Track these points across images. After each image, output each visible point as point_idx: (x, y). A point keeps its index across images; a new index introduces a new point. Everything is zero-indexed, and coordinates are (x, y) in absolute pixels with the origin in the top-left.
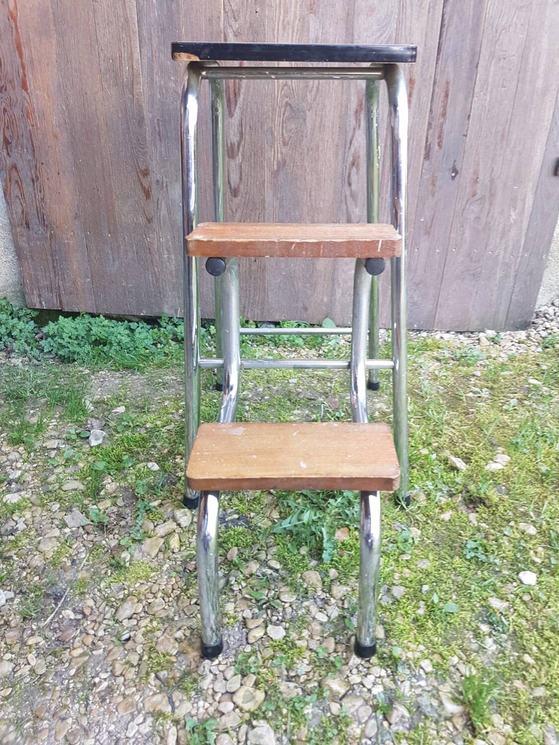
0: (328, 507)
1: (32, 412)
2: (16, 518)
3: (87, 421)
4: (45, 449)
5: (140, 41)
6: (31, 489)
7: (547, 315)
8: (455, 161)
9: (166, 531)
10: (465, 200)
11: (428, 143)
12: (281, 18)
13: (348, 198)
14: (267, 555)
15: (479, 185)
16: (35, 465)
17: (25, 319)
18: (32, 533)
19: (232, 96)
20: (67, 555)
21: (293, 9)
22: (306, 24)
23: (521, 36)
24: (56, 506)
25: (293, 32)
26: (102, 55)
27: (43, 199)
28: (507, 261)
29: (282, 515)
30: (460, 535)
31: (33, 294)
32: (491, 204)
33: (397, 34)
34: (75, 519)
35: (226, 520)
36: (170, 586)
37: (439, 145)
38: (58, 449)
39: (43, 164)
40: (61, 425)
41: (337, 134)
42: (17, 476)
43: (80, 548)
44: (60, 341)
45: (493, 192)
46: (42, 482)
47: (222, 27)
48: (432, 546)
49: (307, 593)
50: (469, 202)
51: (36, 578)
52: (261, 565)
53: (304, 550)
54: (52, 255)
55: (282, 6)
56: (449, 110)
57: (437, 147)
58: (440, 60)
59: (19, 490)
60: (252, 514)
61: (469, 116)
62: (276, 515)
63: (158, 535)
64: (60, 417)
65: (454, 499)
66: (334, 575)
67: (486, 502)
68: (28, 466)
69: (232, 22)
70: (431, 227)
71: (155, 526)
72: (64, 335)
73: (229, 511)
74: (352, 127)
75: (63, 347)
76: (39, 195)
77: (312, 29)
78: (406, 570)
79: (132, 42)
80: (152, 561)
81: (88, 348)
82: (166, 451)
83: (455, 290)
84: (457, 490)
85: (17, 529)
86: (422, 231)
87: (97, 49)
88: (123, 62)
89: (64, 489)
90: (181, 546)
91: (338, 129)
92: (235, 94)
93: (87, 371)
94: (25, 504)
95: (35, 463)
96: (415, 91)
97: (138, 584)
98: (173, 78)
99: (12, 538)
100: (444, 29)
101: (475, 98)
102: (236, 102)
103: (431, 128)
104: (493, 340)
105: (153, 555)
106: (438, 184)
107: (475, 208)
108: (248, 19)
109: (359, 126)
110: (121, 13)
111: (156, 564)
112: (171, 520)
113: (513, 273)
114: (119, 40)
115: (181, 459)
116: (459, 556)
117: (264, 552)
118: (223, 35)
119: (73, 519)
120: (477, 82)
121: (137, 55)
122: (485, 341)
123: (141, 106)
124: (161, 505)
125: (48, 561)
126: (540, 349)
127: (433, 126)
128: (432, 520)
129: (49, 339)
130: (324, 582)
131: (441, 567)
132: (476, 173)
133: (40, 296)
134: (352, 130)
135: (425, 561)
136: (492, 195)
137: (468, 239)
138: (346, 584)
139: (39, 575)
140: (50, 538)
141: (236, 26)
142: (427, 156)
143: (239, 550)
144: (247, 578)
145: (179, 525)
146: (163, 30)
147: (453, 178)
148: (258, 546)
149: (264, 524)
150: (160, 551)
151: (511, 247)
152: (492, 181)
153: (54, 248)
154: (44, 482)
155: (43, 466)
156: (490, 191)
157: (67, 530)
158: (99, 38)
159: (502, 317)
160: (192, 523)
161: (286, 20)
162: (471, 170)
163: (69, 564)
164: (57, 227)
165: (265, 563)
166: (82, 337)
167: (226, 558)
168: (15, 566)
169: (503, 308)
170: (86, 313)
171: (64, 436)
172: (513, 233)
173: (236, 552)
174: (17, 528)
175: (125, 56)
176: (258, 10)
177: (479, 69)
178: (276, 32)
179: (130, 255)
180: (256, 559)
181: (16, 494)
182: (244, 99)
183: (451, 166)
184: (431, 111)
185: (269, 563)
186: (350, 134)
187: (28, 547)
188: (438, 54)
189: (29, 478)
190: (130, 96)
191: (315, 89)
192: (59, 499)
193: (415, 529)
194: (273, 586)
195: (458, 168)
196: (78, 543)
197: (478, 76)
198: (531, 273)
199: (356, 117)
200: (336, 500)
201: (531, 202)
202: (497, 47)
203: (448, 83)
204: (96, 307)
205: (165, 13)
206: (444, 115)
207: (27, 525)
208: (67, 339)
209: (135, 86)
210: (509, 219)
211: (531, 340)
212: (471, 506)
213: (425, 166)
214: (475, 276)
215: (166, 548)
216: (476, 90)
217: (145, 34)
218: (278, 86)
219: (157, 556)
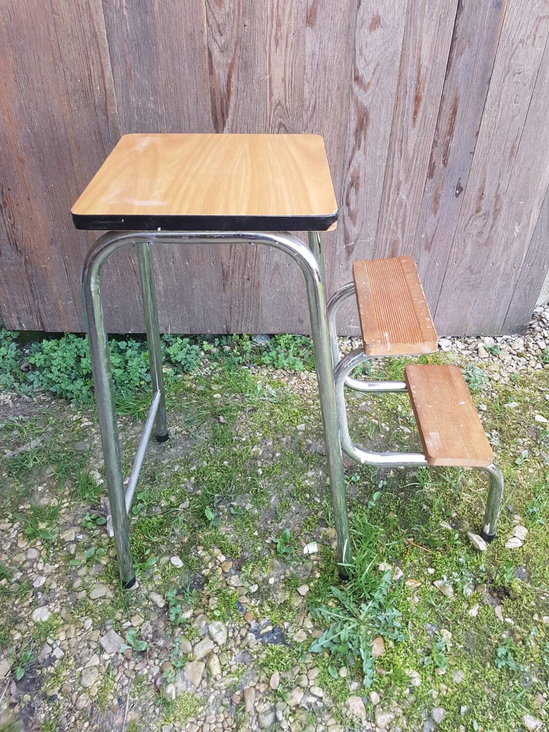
0: (361, 614)
1: (40, 488)
2: (50, 641)
3: (99, 499)
4: (62, 542)
5: (112, 59)
6: (59, 599)
7: (544, 320)
8: (460, 179)
9: (205, 652)
10: (469, 216)
11: (433, 161)
12: (274, 32)
13: (346, 218)
14: (309, 680)
15: (483, 202)
16: (57, 566)
17: (6, 343)
18: (71, 662)
19: (219, 117)
20: (113, 691)
21: (286, 21)
22: (302, 38)
23: (539, 49)
24: (89, 623)
25: (286, 47)
26: (68, 73)
27: (13, 225)
28: (508, 272)
29: (316, 624)
30: (490, 637)
31: (11, 316)
32: (495, 219)
33: (404, 49)
34: (113, 643)
35: (261, 633)
36: (220, 725)
37: (444, 163)
38: (76, 541)
39: (9, 190)
40: (73, 506)
41: (335, 154)
42: (41, 584)
43: (123, 680)
44: (50, 376)
45: (498, 207)
46: (68, 588)
47: (206, 43)
48: (464, 652)
49: (353, 725)
50: (473, 217)
51: (86, 724)
52: (305, 693)
53: (344, 672)
54: (28, 280)
55: (275, 18)
56: (456, 128)
57: (442, 165)
58: (450, 75)
59: (47, 603)
60: (286, 624)
61: (477, 134)
62: (309, 625)
63: (198, 658)
64: (70, 494)
65: (479, 589)
66: (376, 700)
67: (511, 593)
68: (50, 568)
69: (218, 37)
70: (431, 243)
71: (193, 646)
72: (53, 369)
73: (263, 622)
74: (351, 147)
75: (54, 383)
76: (9, 222)
77: (308, 44)
78: (443, 686)
79: (102, 59)
80: (197, 692)
81: (79, 383)
82: (186, 540)
83: (453, 299)
84: (482, 578)
85: (55, 659)
86: (423, 247)
87: (61, 68)
88: (93, 81)
89: (92, 597)
90: (222, 670)
91: (336, 150)
92: (223, 115)
93: (86, 423)
94: (56, 622)
95: (56, 562)
96: (421, 109)
97: (189, 725)
98: (152, 98)
99: (51, 669)
100: (456, 43)
101: (485, 115)
102: (224, 123)
103: (436, 146)
104: (491, 351)
105: (197, 683)
106: (441, 201)
107: (479, 223)
108: (235, 32)
109: (359, 146)
110: (87, 26)
111: (201, 694)
112: (207, 637)
113: (512, 283)
114: (87, 58)
115: (204, 550)
116: (490, 663)
117: (304, 677)
118: (207, 52)
119: (110, 642)
120: (488, 99)
121: (108, 74)
122: (483, 353)
123: (117, 128)
124: (195, 616)
125: (94, 700)
126: (539, 366)
127: (439, 145)
128: (461, 619)
129: (37, 373)
130: (367, 710)
131: (475, 679)
132: (482, 191)
133: (19, 318)
134: (351, 151)
135: (460, 672)
136: (497, 211)
137: (469, 253)
138: (389, 710)
139: (88, 720)
140: (91, 669)
141: (222, 41)
142: (431, 175)
143: (280, 675)
144: (294, 712)
145: (216, 643)
146: (138, 46)
147: (457, 195)
148: (297, 670)
149: (300, 637)
150: (203, 678)
151: (512, 260)
152: (497, 197)
153: (30, 273)
154: (70, 587)
155: (66, 567)
156: (495, 207)
157: (106, 656)
158: (63, 55)
159: (499, 323)
160: (228, 639)
161: (279, 34)
162: (477, 188)
163: (116, 702)
164: (32, 252)
165: (307, 691)
166: (72, 368)
167: (269, 686)
168: (61, 707)
169: (501, 315)
170: (71, 333)
171: (79, 522)
172: (516, 245)
173: (278, 678)
174: (54, 656)
175: (95, 74)
176: (247, 23)
177: (492, 84)
178: (268, 47)
179: (114, 278)
180: (298, 685)
181: (45, 609)
182: (233, 120)
183: (455, 184)
184: (437, 128)
185: (312, 690)
186: (349, 155)
187: (71, 681)
188: (448, 68)
189: (54, 586)
190: (104, 118)
191: (311, 108)
192: (90, 612)
193: (446, 631)
194: (319, 720)
195: (462, 185)
196: (120, 674)
197: (490, 92)
198: (531, 283)
199: (356, 137)
200: (368, 604)
201: (536, 217)
202: (512, 61)
203: (456, 100)
204: (81, 327)
205: (139, 26)
206: (450, 133)
207: (64, 651)
208: (56, 373)
209: (108, 108)
210: (513, 233)
211: (530, 352)
212: (495, 595)
213: (428, 184)
214: (475, 287)
215: (208, 675)
216: (487, 106)
217: (117, 49)
218: (271, 105)
219: (201, 684)
